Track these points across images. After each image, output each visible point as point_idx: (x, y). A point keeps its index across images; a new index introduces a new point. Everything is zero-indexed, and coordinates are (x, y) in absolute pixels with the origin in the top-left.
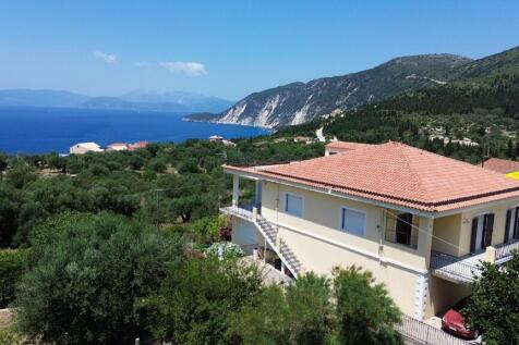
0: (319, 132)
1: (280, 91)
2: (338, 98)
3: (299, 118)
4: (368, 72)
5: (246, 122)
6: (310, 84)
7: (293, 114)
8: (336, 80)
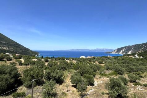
2: (141, 48)
5: (117, 53)
7: (128, 52)
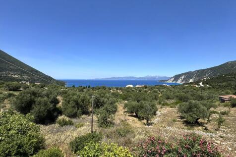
0: (201, 84)
1: (185, 74)
2: (205, 75)
3: (191, 81)
4: (217, 67)
6: (195, 72)
7: (189, 80)
8: (204, 70)
